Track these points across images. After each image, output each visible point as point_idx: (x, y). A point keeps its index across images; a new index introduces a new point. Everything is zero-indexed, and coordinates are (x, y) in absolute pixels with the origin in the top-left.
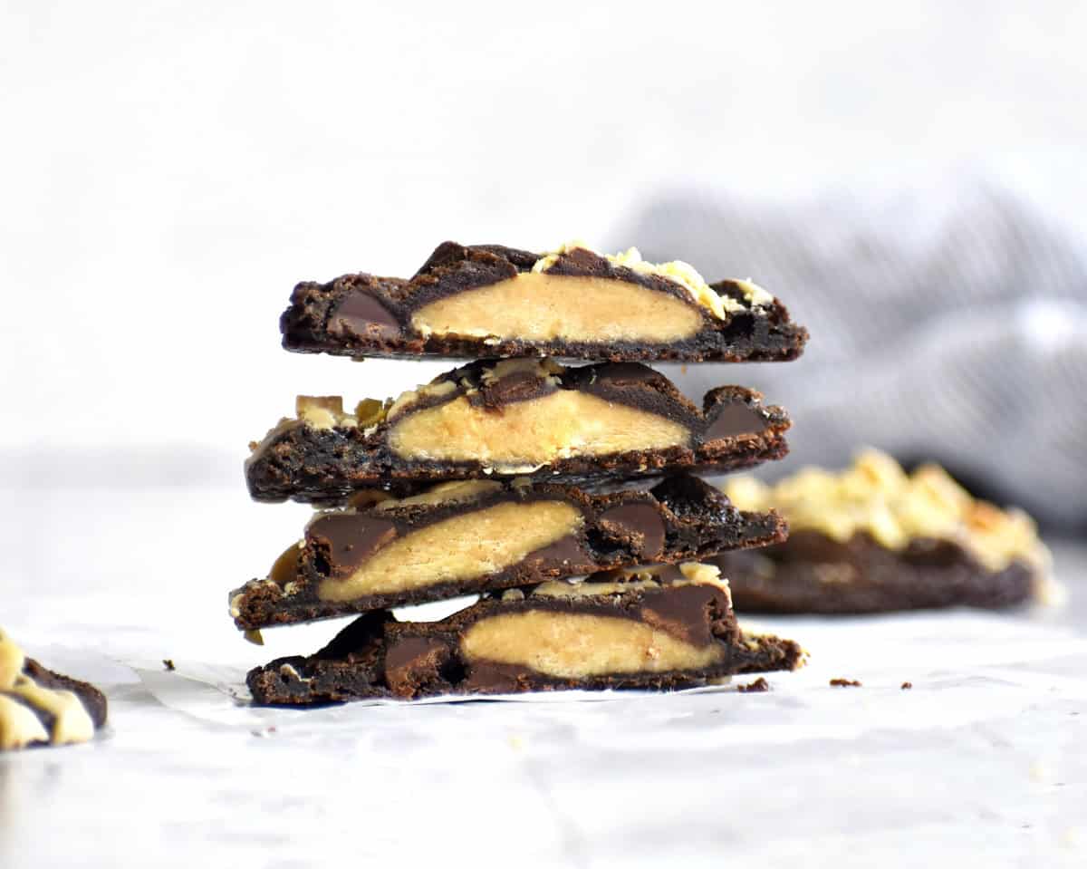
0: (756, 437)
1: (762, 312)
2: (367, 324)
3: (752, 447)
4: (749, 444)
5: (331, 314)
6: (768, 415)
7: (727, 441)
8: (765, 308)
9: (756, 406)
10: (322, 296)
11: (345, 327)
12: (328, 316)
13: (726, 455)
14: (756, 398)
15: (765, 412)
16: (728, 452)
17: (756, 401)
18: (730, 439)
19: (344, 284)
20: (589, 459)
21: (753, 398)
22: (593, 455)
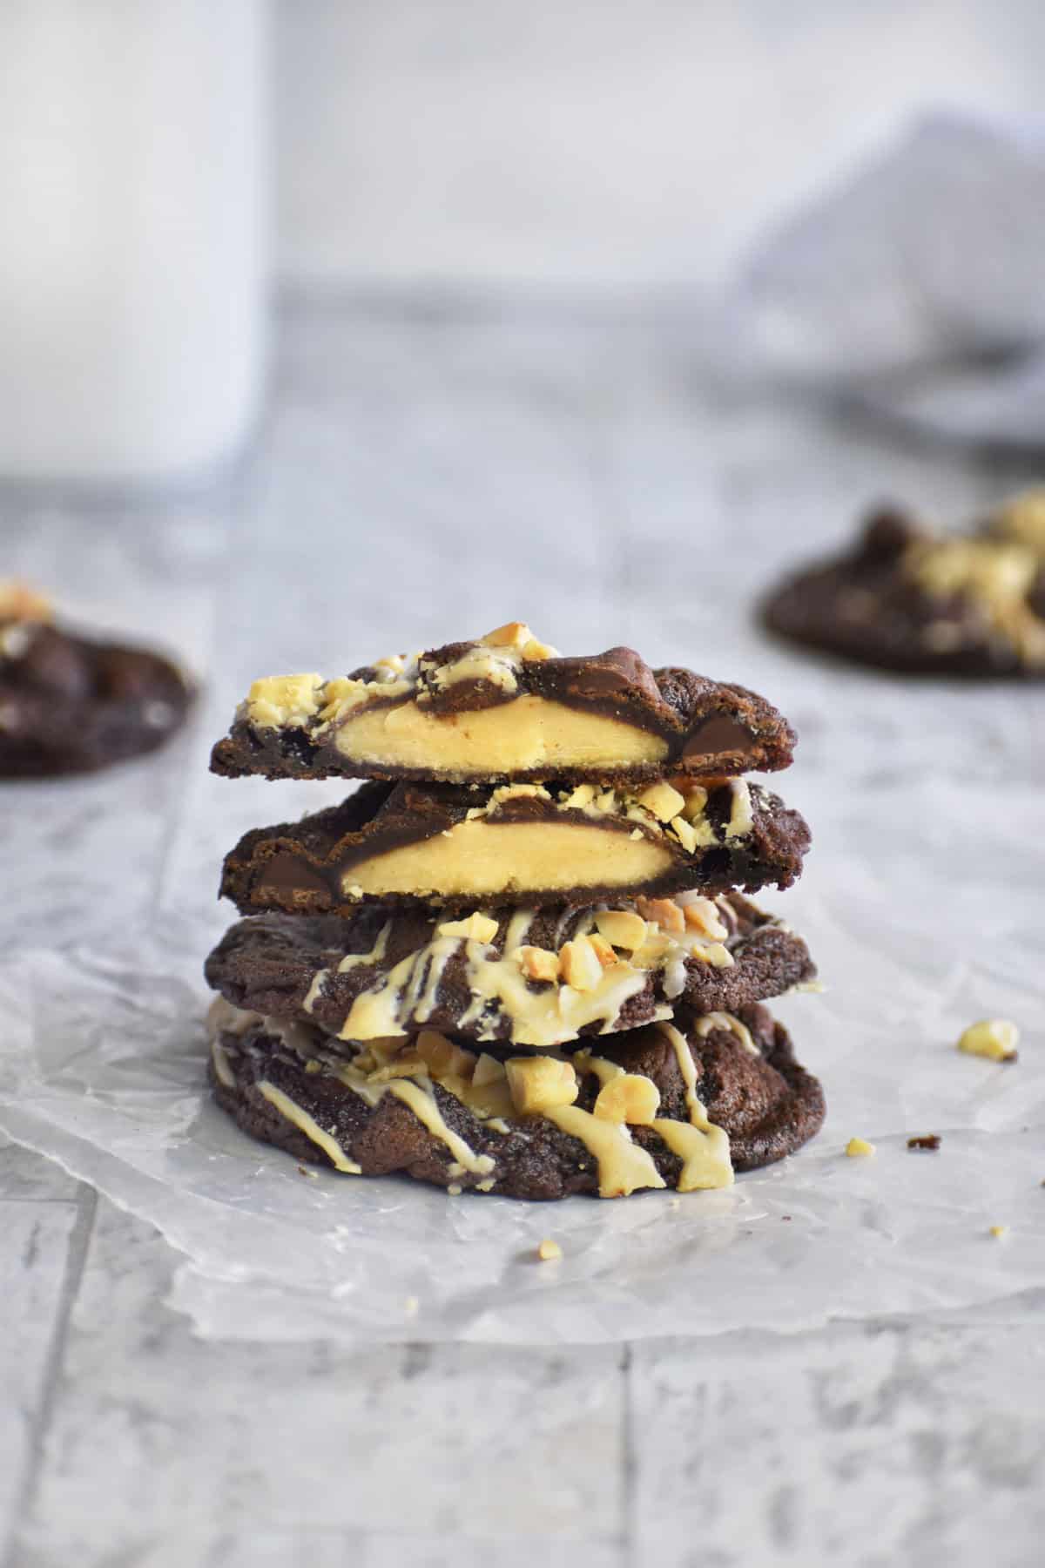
0: (742, 754)
1: (739, 845)
2: (295, 891)
3: (736, 765)
4: (733, 762)
5: (254, 884)
6: (756, 732)
7: (708, 758)
8: (741, 840)
9: (743, 721)
10: (242, 866)
11: (271, 896)
12: (251, 885)
13: (709, 771)
14: (743, 711)
15: (752, 729)
16: (711, 769)
17: (743, 715)
18: (711, 755)
19: (264, 852)
20: (553, 772)
21: (739, 712)
22: (558, 767)
